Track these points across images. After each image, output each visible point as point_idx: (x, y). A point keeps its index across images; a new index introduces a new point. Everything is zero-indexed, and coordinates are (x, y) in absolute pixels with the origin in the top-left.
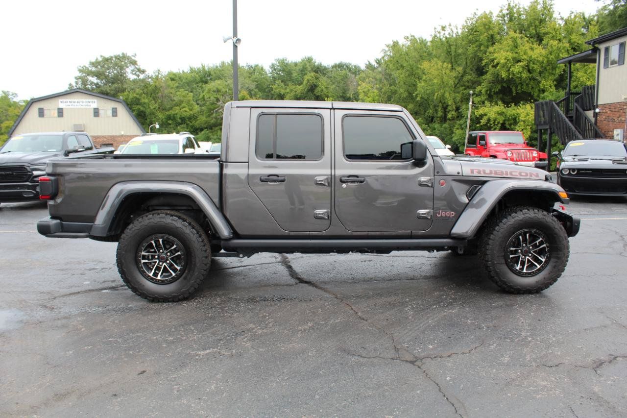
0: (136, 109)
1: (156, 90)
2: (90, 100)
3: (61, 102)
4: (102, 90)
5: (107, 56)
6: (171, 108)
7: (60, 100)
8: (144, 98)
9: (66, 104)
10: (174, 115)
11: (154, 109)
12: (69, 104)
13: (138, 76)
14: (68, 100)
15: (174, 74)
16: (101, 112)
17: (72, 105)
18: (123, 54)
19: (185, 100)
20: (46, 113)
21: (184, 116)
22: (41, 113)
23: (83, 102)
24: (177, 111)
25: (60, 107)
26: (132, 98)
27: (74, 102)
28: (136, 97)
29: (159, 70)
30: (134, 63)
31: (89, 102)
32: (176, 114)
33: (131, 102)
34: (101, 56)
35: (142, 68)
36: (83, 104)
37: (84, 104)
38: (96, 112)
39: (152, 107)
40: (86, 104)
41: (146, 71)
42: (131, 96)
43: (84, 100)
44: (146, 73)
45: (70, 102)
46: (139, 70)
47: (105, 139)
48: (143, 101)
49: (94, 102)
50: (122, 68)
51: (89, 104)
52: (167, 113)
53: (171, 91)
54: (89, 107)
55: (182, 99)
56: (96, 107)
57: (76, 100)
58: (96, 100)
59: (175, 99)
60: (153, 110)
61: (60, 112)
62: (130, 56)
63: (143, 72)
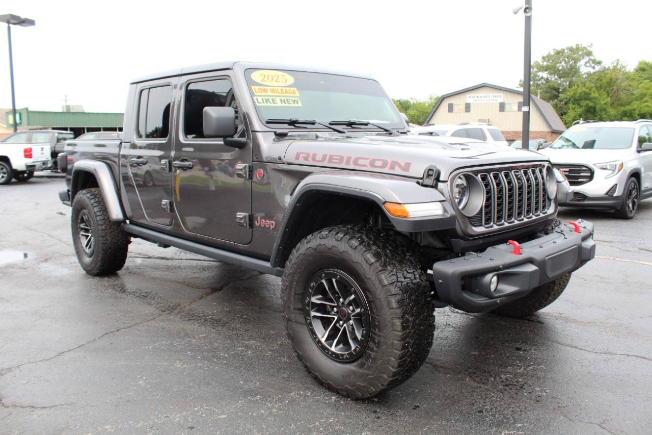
0: (585, 104)
1: (611, 83)
2: (496, 95)
3: (469, 97)
4: (550, 86)
5: (559, 49)
6: (629, 103)
7: (469, 95)
8: (594, 92)
9: (474, 99)
10: (631, 111)
11: (606, 104)
12: (476, 98)
13: (594, 68)
14: (476, 95)
15: (646, 64)
16: (507, 107)
17: (479, 100)
18: (577, 45)
19: (648, 94)
20: (455, 108)
21: (644, 112)
22: (451, 108)
23: (488, 96)
24: (635, 106)
25: (468, 102)
26: (581, 93)
27: (481, 97)
28: (585, 92)
29: (618, 60)
30: (589, 54)
31: (496, 96)
32: (634, 110)
33: (580, 96)
34: (554, 50)
35: (598, 59)
36: (489, 99)
37: (491, 98)
38: (502, 107)
39: (602, 102)
40: (492, 98)
41: (602, 62)
42: (579, 91)
43: (491, 95)
44: (602, 64)
45: (477, 97)
46: (594, 61)
47: (509, 135)
48: (593, 95)
49: (501, 96)
50: (576, 61)
51: (495, 98)
52: (623, 108)
53: (631, 83)
54: (494, 102)
55: (645, 91)
56: (502, 101)
57: (483, 95)
58: (502, 94)
59: (635, 92)
60: (604, 106)
61: (468, 108)
62: (586, 46)
63: (599, 63)
